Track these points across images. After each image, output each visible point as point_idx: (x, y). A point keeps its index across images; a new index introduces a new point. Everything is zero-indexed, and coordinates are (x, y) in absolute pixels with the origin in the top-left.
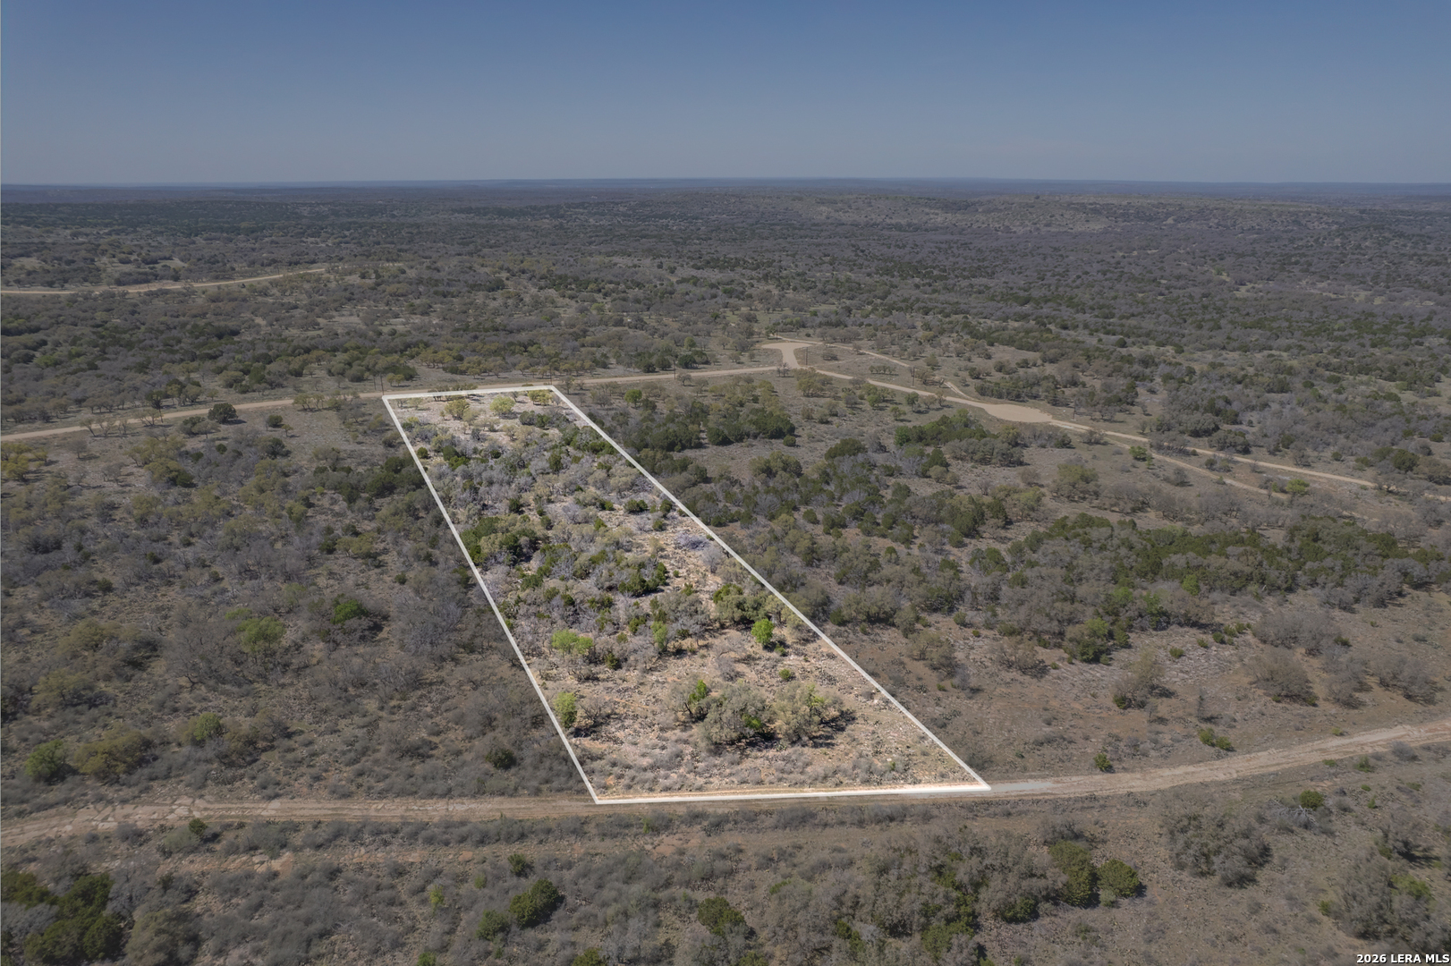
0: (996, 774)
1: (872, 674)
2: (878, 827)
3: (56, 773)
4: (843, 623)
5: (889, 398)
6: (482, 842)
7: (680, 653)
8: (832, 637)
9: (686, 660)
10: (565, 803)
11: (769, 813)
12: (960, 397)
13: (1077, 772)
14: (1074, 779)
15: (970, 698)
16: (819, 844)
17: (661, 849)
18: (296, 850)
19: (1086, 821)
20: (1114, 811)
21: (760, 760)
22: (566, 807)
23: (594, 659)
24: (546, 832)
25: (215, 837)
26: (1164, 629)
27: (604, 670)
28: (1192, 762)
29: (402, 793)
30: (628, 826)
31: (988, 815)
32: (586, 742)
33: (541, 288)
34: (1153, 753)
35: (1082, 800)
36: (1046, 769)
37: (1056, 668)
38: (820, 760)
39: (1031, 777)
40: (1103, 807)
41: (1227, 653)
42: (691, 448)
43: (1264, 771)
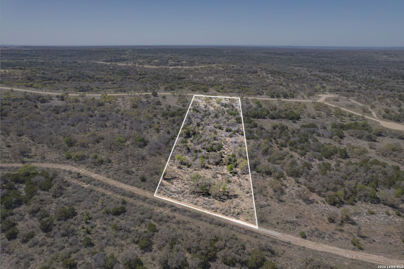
0: (265, 226)
1: (254, 187)
2: (214, 226)
3: (69, 158)
4: (258, 172)
6: (123, 195)
7: (207, 168)
8: (252, 175)
9: (207, 170)
10: (148, 193)
11: (190, 212)
13: (293, 234)
14: (289, 236)
15: (278, 203)
16: (196, 223)
17: (157, 210)
18: (91, 184)
20: (293, 250)
21: (201, 199)
22: (148, 194)
24: (138, 197)
25: (81, 177)
26: (376, 204)
27: (185, 167)
28: (340, 247)
29: (118, 180)
30: (156, 203)
31: (250, 235)
32: (165, 182)
34: (327, 239)
35: (284, 242)
36: (284, 230)
37: (317, 203)
38: (217, 204)
39: (275, 230)
40: (290, 247)
42: (261, 118)
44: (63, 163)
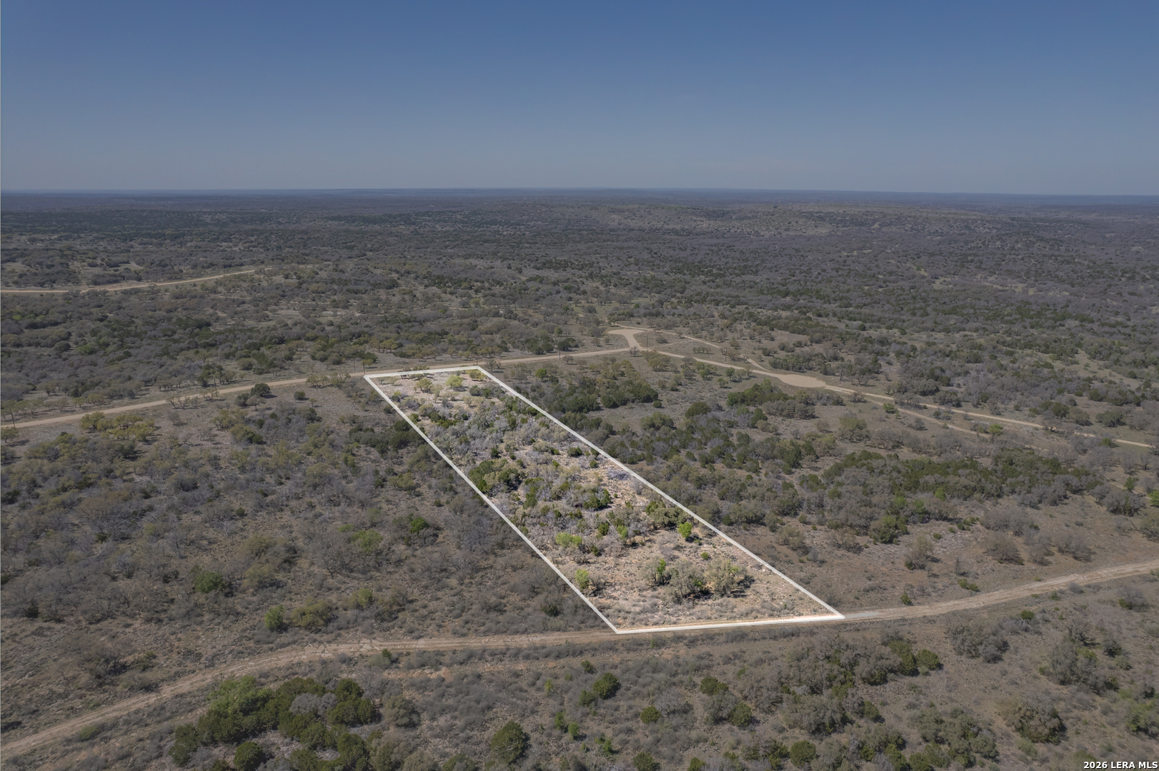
0: (846, 609)
1: (757, 554)
2: (785, 640)
3: (280, 627)
4: (731, 524)
5: (713, 371)
6: (558, 657)
7: (634, 545)
8: (726, 532)
9: (639, 549)
10: (598, 634)
11: (719, 634)
12: (760, 370)
13: (892, 606)
14: (891, 610)
15: (820, 566)
16: (755, 650)
17: (664, 656)
18: (448, 666)
19: (904, 631)
20: (918, 626)
21: (704, 606)
22: (596, 636)
23: (583, 549)
24: (594, 650)
25: (398, 659)
26: (927, 522)
27: (591, 557)
28: (957, 599)
29: (497, 633)
30: (641, 645)
31: (847, 631)
32: (598, 599)
33: (426, 286)
34: (933, 594)
35: (898, 621)
36: (873, 605)
37: (867, 547)
38: (741, 605)
39: (866, 610)
40: (911, 624)
41: (967, 536)
43: (999, 602)
44: (283, 646)
